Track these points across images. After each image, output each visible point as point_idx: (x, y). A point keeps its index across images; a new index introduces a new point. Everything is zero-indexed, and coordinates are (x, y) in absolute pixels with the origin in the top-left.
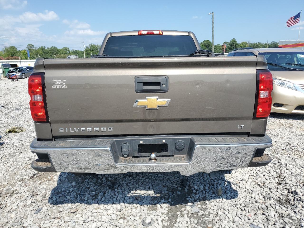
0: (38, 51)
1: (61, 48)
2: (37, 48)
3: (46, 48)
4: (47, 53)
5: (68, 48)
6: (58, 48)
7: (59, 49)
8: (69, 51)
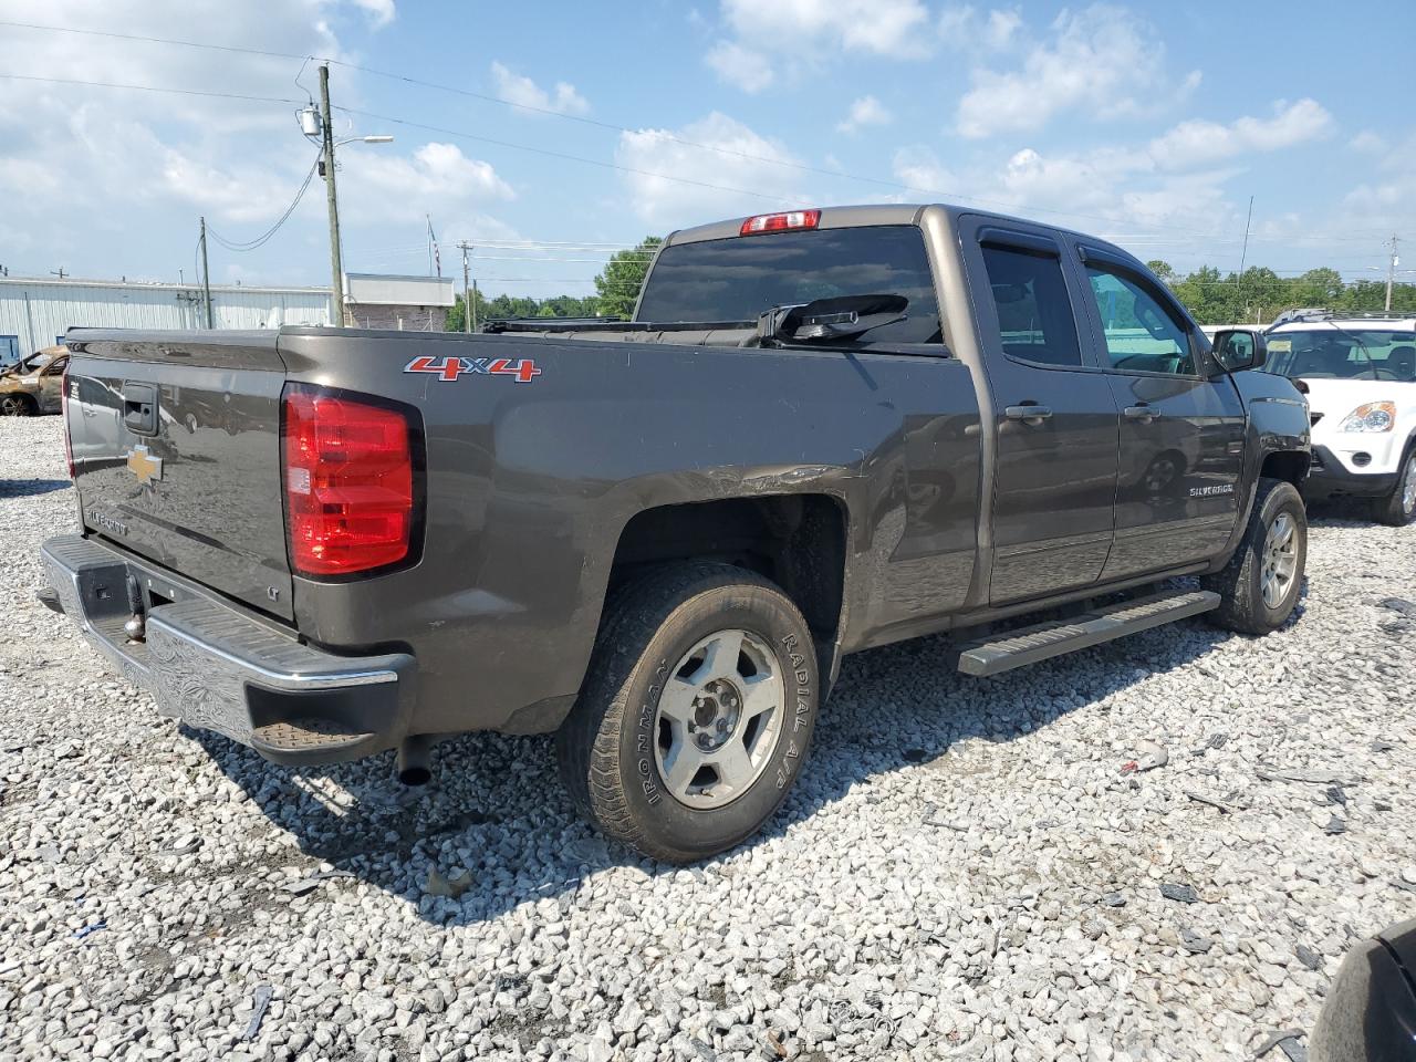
0: (1183, 290)
1: (1299, 276)
2: (1180, 276)
3: (1224, 277)
4: (1223, 301)
5: (1336, 275)
6: (1281, 276)
7: (1288, 281)
8: (1339, 288)
